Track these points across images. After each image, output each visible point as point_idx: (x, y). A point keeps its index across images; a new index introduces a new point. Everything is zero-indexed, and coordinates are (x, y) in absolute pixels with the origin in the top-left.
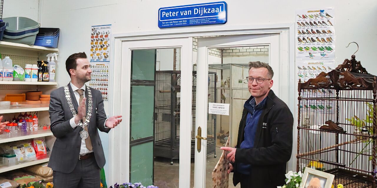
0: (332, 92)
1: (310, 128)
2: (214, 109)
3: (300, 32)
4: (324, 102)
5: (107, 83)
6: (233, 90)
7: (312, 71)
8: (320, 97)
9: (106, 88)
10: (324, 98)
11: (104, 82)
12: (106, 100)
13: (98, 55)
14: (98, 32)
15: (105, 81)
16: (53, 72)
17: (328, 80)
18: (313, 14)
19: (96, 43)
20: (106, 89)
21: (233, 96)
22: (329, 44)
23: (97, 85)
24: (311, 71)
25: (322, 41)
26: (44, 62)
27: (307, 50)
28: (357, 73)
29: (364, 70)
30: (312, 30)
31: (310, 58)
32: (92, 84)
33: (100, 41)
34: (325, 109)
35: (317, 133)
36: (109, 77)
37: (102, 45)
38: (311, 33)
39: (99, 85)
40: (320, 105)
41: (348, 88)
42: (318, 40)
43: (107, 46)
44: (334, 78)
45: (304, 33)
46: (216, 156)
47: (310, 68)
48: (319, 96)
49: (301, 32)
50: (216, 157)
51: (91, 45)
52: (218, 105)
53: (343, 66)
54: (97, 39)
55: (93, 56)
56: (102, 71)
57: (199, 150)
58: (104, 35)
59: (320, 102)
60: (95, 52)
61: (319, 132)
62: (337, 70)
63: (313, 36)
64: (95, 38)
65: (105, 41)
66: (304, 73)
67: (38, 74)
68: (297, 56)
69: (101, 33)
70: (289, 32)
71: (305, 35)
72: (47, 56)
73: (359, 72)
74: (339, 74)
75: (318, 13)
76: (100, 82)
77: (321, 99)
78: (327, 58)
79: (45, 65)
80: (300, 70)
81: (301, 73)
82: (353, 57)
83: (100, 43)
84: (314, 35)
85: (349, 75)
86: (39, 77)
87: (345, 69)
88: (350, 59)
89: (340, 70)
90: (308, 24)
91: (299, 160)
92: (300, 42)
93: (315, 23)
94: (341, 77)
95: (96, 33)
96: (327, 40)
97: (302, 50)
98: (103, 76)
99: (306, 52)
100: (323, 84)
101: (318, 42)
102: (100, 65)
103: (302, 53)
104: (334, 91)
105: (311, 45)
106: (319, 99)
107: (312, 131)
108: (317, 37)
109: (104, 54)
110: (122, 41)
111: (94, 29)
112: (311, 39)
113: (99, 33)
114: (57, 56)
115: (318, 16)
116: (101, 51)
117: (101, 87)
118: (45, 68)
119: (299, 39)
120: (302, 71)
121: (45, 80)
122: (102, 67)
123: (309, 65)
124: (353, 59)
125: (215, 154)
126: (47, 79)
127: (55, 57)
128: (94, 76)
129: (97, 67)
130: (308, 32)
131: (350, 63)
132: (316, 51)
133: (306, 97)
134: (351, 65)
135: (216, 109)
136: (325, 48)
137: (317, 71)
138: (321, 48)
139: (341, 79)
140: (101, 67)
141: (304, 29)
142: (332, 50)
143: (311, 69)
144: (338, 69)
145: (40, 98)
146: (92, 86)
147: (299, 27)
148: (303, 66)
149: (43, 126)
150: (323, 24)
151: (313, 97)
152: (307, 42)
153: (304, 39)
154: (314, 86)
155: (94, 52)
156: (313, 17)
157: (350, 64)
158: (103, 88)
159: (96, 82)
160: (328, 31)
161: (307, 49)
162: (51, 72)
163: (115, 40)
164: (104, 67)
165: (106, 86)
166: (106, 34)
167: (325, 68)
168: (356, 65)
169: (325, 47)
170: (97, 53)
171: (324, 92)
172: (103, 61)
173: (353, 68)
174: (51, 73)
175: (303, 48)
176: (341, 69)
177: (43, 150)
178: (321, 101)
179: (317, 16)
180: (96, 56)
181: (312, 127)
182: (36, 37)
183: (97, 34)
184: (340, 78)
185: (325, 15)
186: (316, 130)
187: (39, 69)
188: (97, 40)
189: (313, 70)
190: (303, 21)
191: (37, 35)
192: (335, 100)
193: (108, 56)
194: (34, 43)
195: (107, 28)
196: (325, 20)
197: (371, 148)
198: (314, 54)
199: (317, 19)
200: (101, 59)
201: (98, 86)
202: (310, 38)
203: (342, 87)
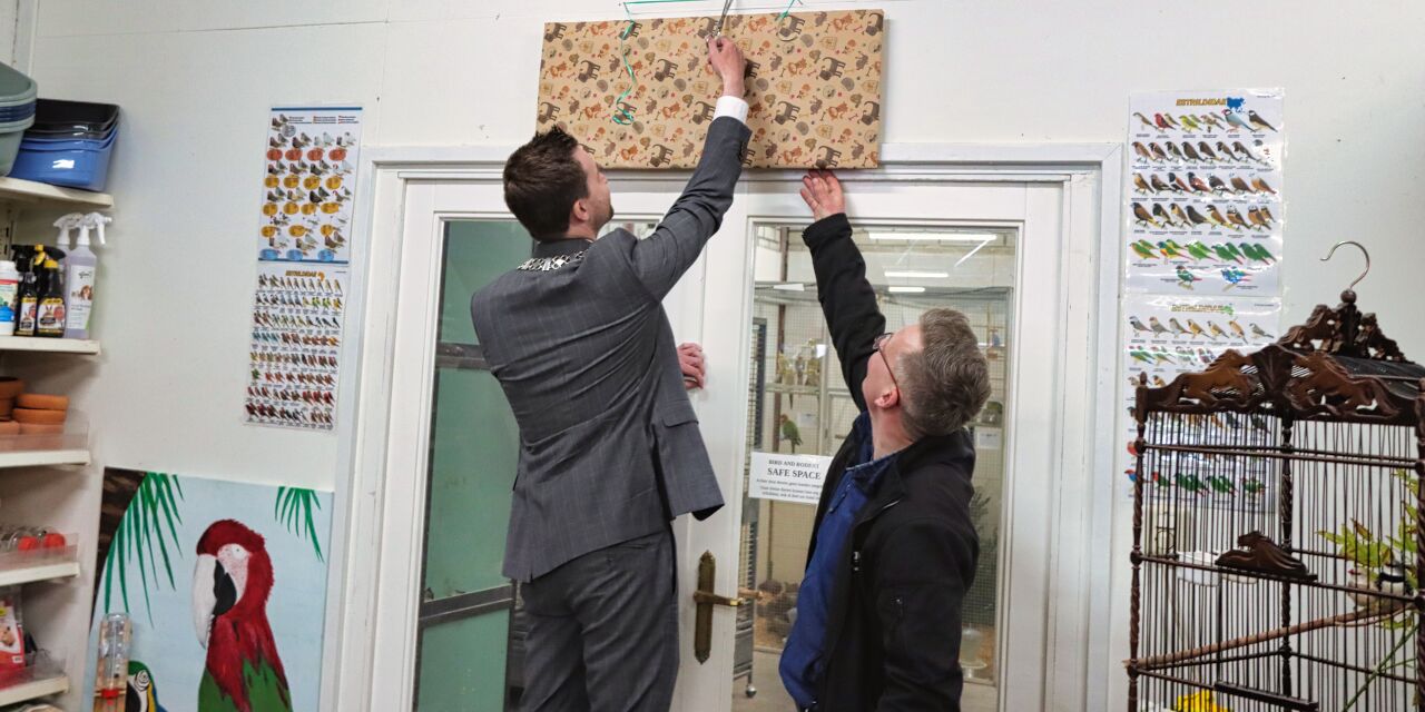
0: (1264, 427)
1: (1181, 559)
2: (775, 477)
3: (1142, 184)
4: (1232, 463)
5: (332, 352)
6: (835, 399)
7: (1187, 337)
8: (1218, 443)
9: (326, 374)
10: (1235, 447)
11: (318, 348)
12: (322, 427)
13: (297, 231)
14: (298, 136)
15: (324, 344)
16: (82, 294)
17: (1249, 381)
18: (1199, 111)
19: (288, 182)
20: (329, 380)
21: (833, 426)
22: (1259, 234)
23: (287, 360)
24: (1182, 337)
25: (1229, 222)
26: (47, 250)
27: (1169, 257)
28: (1365, 357)
29: (1390, 347)
30: (1191, 175)
31: (1181, 288)
32: (262, 356)
33: (308, 174)
34: (1236, 494)
35: (1207, 582)
36: (341, 330)
37: (316, 192)
38: (1186, 189)
39: (295, 360)
40: (1217, 477)
41: (1323, 414)
42: (1217, 216)
43: (340, 199)
44: (1272, 376)
45: (1158, 186)
46: (753, 689)
47: (1179, 327)
48: (1213, 440)
49: (1149, 182)
50: (754, 693)
51: (268, 190)
52: (792, 464)
53: (1307, 333)
54: (296, 163)
55: (275, 236)
56: (310, 301)
57: (702, 652)
58: (327, 151)
59: (1217, 464)
60: (285, 218)
61: (1215, 575)
62: (1284, 345)
63: (1196, 201)
64: (284, 161)
65: (331, 174)
66: (1155, 345)
67: (15, 304)
68: (1128, 276)
69: (313, 139)
70: (1099, 181)
71: (1163, 194)
72: (56, 224)
73: (1368, 355)
74: (1293, 362)
75: (1219, 110)
76: (300, 349)
77: (1223, 451)
78: (1250, 287)
79: (51, 264)
80: (1138, 331)
81: (1142, 345)
82: (1349, 299)
83: (308, 183)
84: (1196, 196)
85: (1330, 365)
86: (23, 316)
87: (1317, 344)
88: (1335, 303)
89: (1297, 346)
90: (1177, 152)
91: (1136, 683)
92: (1144, 222)
93: (1204, 147)
94: (1298, 372)
95: (290, 139)
96: (1250, 217)
97: (1150, 255)
98: (315, 322)
99: (1166, 262)
100: (1230, 396)
101: (1214, 226)
102: (306, 274)
103: (1149, 266)
104: (1274, 424)
105: (1188, 236)
106: (1213, 450)
107: (1189, 571)
108: (1212, 203)
109: (325, 229)
110: (407, 180)
111: (285, 120)
112: (1185, 212)
113: (307, 139)
114: (107, 225)
115: (1218, 121)
116: (311, 217)
117: (306, 370)
118: (51, 276)
119: (1138, 209)
120: (1148, 336)
121: (47, 328)
122: (312, 285)
123: (1175, 315)
124: (1346, 304)
125: (750, 681)
126: (57, 325)
127: (93, 233)
128: (276, 320)
129: (289, 283)
130: (1175, 182)
131: (1335, 320)
132: (1204, 262)
133: (1164, 443)
134: (1338, 327)
135: (782, 478)
136: (1241, 250)
137: (1207, 340)
138: (1227, 248)
139: (1300, 380)
140: (307, 284)
141: (1160, 169)
142: (1268, 259)
143: (1184, 331)
144: (1287, 342)
145: (17, 410)
146: (265, 363)
147: (1139, 160)
148: (1152, 319)
149: (19, 537)
150: (1238, 154)
151: (1191, 443)
152: (1169, 222)
153: (1158, 209)
154: (1196, 401)
155: (278, 217)
156: (1199, 125)
157: (1333, 326)
158: (315, 374)
159: (285, 349)
160: (1254, 184)
161: (1169, 249)
162: (74, 294)
163: (374, 174)
164: (320, 285)
165: (329, 367)
166: (335, 146)
167: (1238, 327)
168: (1361, 328)
169: (1242, 245)
170: (291, 224)
171: (1235, 424)
172: (317, 258)
173: (1346, 338)
174: (74, 301)
175: (1151, 247)
176: (1302, 344)
177: (11, 645)
178: (1222, 459)
179: (1214, 122)
180: (289, 236)
181: (1186, 556)
182: (23, 141)
183: (296, 143)
184: (1294, 374)
185: (1245, 118)
186: (1203, 568)
187: (21, 279)
188: (294, 169)
189: (1190, 336)
190: (1159, 137)
191: (27, 133)
192: (1275, 457)
193: (340, 239)
194: (9, 166)
195: (343, 120)
196: (1246, 138)
197: (1410, 655)
198: (1196, 273)
199: (1212, 133)
200: (308, 252)
201: (290, 365)
202: (1183, 206)
203: (1301, 408)
